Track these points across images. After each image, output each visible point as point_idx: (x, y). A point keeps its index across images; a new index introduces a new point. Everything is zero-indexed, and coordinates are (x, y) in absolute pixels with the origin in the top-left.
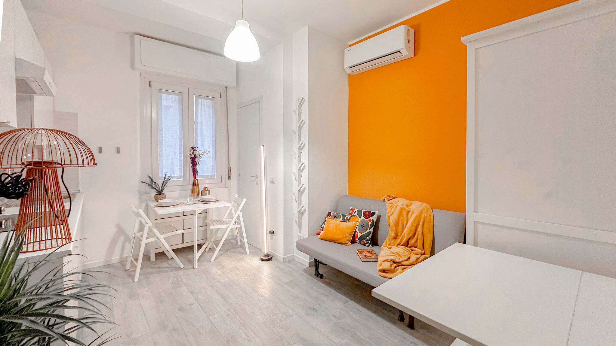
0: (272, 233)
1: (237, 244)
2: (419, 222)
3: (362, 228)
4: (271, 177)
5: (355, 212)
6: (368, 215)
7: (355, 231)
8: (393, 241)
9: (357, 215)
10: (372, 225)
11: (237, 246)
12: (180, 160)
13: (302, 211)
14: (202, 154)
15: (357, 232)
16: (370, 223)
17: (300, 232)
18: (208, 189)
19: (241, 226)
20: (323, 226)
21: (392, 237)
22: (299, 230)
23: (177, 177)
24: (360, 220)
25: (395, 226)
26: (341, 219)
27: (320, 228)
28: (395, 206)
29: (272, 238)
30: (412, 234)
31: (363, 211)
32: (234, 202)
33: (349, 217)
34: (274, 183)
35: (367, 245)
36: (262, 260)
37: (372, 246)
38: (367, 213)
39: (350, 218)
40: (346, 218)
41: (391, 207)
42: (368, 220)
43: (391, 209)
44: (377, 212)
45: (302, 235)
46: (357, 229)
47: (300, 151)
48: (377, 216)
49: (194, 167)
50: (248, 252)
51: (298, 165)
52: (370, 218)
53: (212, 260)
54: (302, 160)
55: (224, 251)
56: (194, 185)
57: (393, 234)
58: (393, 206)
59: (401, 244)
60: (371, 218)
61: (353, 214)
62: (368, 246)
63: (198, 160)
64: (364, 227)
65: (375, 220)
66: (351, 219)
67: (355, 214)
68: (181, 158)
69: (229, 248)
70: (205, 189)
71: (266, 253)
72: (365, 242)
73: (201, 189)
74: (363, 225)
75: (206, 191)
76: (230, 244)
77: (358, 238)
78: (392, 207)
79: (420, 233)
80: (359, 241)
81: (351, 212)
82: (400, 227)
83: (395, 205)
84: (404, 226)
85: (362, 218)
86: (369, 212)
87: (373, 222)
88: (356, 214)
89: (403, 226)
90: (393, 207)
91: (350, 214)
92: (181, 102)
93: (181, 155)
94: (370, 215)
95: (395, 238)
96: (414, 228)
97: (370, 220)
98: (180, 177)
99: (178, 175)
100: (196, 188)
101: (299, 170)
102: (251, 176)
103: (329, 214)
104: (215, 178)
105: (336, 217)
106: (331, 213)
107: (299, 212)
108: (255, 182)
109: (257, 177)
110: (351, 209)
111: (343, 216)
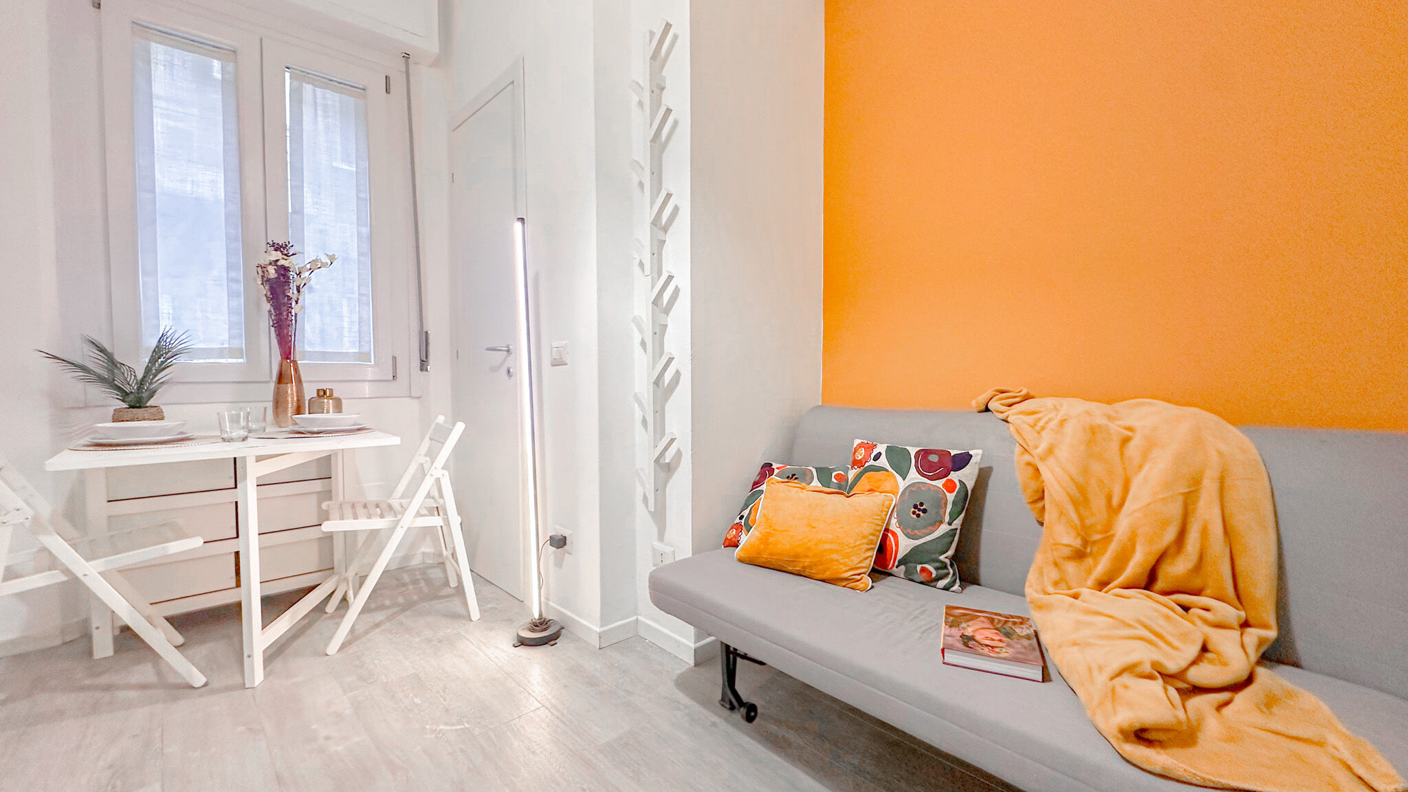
0: (560, 542)
1: (447, 584)
2: (1197, 483)
3: (918, 516)
4: (555, 344)
5: (880, 454)
6: (940, 464)
7: (887, 530)
9: (888, 467)
10: (961, 504)
11: (446, 591)
12: (231, 295)
13: (667, 461)
14: (309, 266)
15: (894, 534)
16: (951, 497)
17: (661, 537)
18: (335, 395)
19: (447, 521)
20: (745, 513)
21: (1067, 551)
22: (655, 530)
23: (221, 353)
24: (902, 484)
26: (816, 483)
27: (738, 520)
28: (1055, 422)
29: (559, 563)
30: (1170, 535)
31: (913, 451)
32: (431, 439)
33: (852, 474)
34: (567, 364)
35: (942, 583)
36: (523, 642)
37: (963, 587)
38: (934, 458)
39: (858, 478)
40: (834, 480)
41: (1033, 426)
42: (939, 483)
43: (1036, 435)
44: (976, 454)
45: (669, 549)
46: (894, 521)
47: (660, 234)
48: (976, 472)
49: (279, 314)
50: (475, 613)
51: (653, 288)
52: (949, 477)
53: (332, 649)
54: (668, 268)
55: (396, 609)
56: (281, 378)
57: (1070, 538)
58: (1041, 424)
59: (1121, 580)
60: (954, 476)
61: (872, 462)
62: (946, 588)
63: (295, 292)
64: (925, 511)
65: (970, 485)
66: (864, 483)
67: (876, 463)
68: (234, 286)
69: (415, 598)
70: (322, 393)
71: (537, 616)
72: (934, 576)
73: (310, 392)
74: (922, 504)
75: (326, 400)
76: (422, 584)
77: (899, 556)
78: (1037, 428)
80: (903, 568)
81: (860, 458)
82: (1097, 503)
83: (1050, 420)
84: (1115, 501)
85: (914, 476)
86: (943, 454)
87: (963, 494)
88: (883, 462)
89: (1109, 499)
90: (1043, 428)
91: (856, 463)
94: (950, 465)
97: (950, 487)
98: (233, 352)
99: (226, 346)
100: (291, 389)
101: (657, 305)
102: (488, 349)
103: (767, 469)
104: (373, 363)
105: (796, 476)
106: (772, 465)
107: (657, 461)
108: (504, 370)
109: (508, 351)
110: (860, 446)
111: (824, 474)
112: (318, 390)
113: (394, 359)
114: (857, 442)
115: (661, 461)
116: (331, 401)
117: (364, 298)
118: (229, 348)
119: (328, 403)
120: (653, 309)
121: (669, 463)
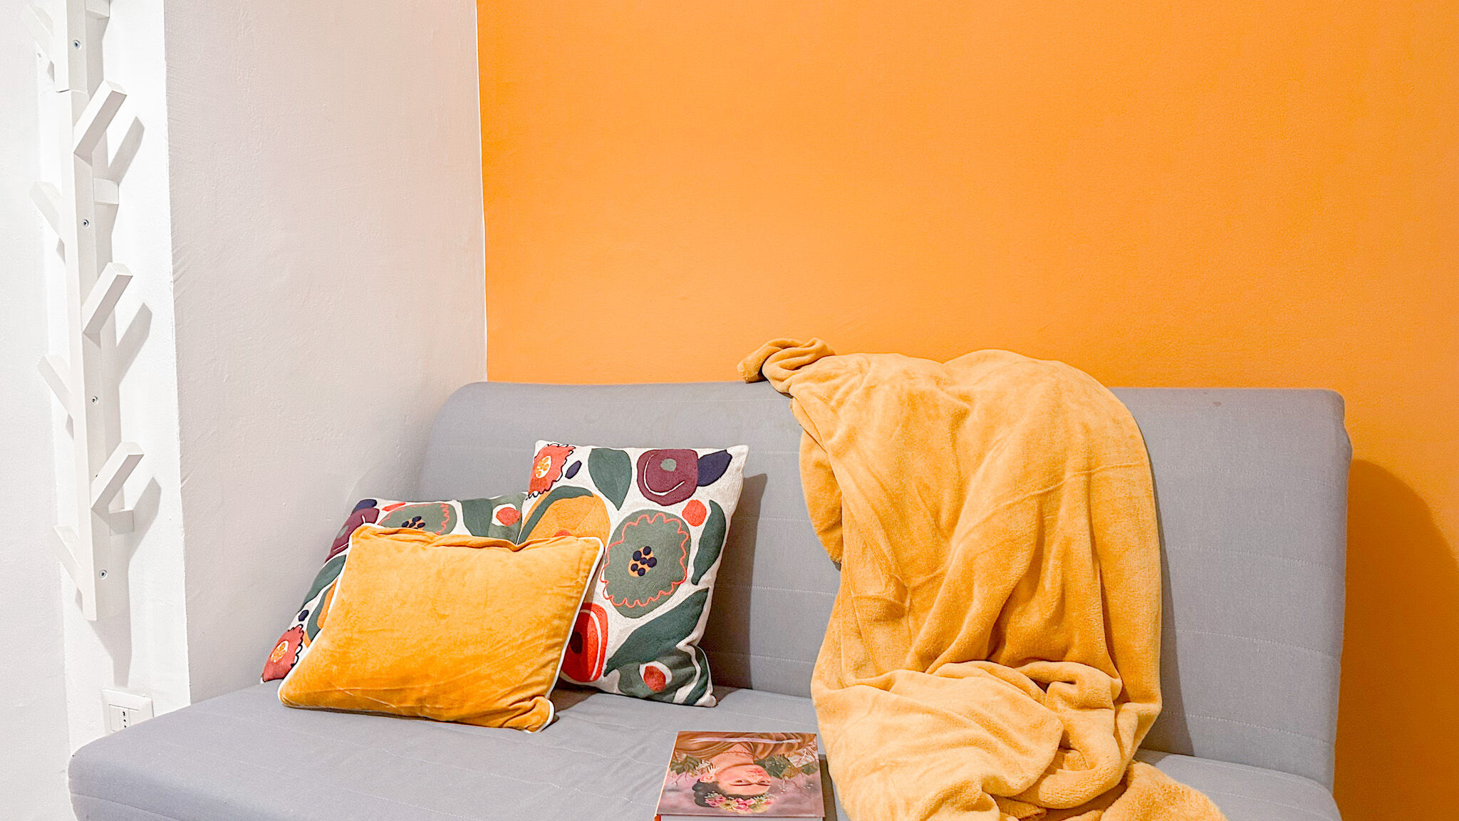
2: (1055, 477)
3: (642, 572)
5: (579, 464)
6: (680, 476)
7: (587, 606)
8: (881, 636)
9: (590, 485)
10: (713, 543)
13: (126, 506)
15: (601, 612)
16: (696, 533)
17: (121, 676)
20: (312, 606)
21: (876, 609)
22: (108, 662)
24: (616, 517)
25: (886, 526)
26: (460, 530)
27: (296, 622)
28: (858, 391)
30: (1019, 565)
31: (635, 454)
33: (528, 508)
35: (683, 693)
37: (718, 696)
38: (669, 465)
39: (539, 513)
40: (495, 521)
41: (826, 400)
42: (677, 510)
43: (830, 414)
44: (739, 453)
45: (140, 702)
46: (600, 587)
48: (738, 485)
51: (75, 120)
52: (694, 497)
54: (116, 75)
57: (877, 587)
58: (838, 396)
59: (952, 648)
60: (703, 495)
61: (563, 482)
62: (690, 702)
64: (652, 563)
65: (729, 508)
66: (550, 521)
67: (573, 482)
72: (668, 681)
74: (648, 551)
77: (609, 654)
78: (833, 403)
79: (1082, 549)
80: (616, 674)
81: (543, 474)
82: (919, 522)
83: (852, 388)
84: (945, 517)
85: (636, 500)
86: (684, 456)
87: (717, 525)
88: (584, 479)
89: (936, 515)
90: (841, 403)
91: (538, 485)
94: (694, 474)
95: (894, 613)
96: (1025, 524)
97: (695, 514)
101: (89, 160)
103: (367, 509)
105: (421, 521)
106: (375, 503)
107: (100, 509)
110: (545, 452)
111: (477, 512)
114: (541, 445)
115: (113, 508)
121: (131, 512)
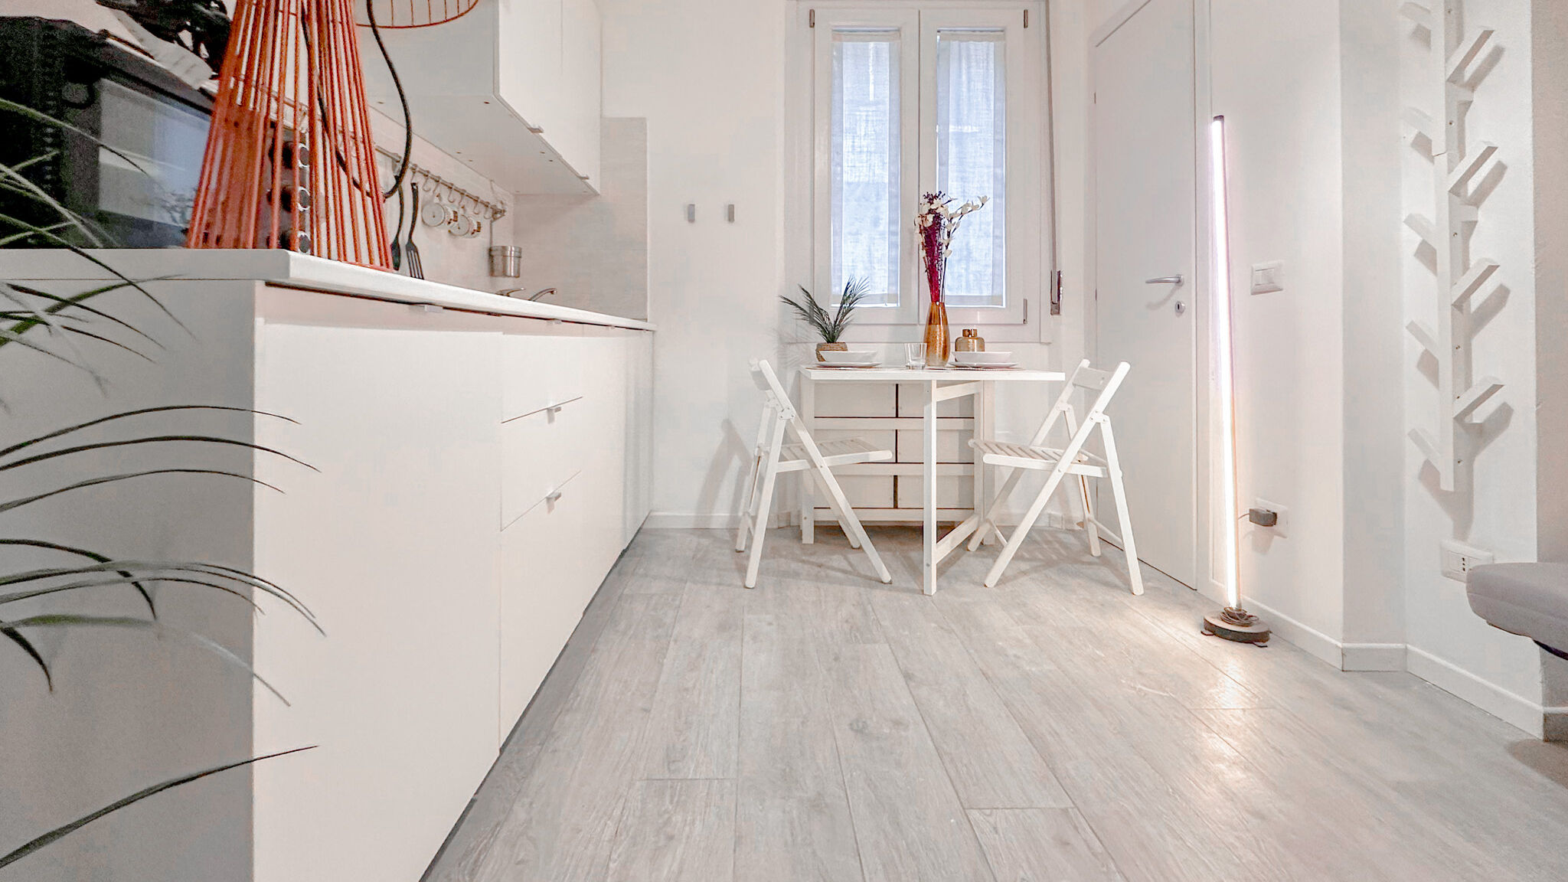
0: (1268, 519)
4: (1257, 265)
12: (892, 245)
13: (1476, 421)
14: (959, 212)
17: (1461, 534)
18: (978, 336)
19: (1107, 472)
23: (882, 298)
32: (1074, 385)
34: (1281, 290)
36: (1212, 630)
45: (1480, 553)
47: (1464, 95)
49: (932, 261)
50: (1138, 586)
51: (1450, 171)
53: (990, 582)
55: (1035, 564)
56: (932, 320)
63: (946, 237)
68: (893, 238)
69: (1054, 557)
70: (967, 333)
71: (1234, 605)
73: (955, 333)
75: (971, 340)
92: (898, 61)
93: (893, 228)
98: (891, 298)
99: (886, 292)
100: (939, 329)
101: (1458, 195)
102: (1148, 282)
104: (1004, 306)
107: (1459, 419)
108: (1172, 305)
109: (1179, 281)
112: (964, 331)
113: (1026, 301)
115: (1467, 420)
116: (975, 341)
117: (997, 241)
118: (888, 294)
119: (973, 342)
120: (1450, 201)
121: (1480, 425)
